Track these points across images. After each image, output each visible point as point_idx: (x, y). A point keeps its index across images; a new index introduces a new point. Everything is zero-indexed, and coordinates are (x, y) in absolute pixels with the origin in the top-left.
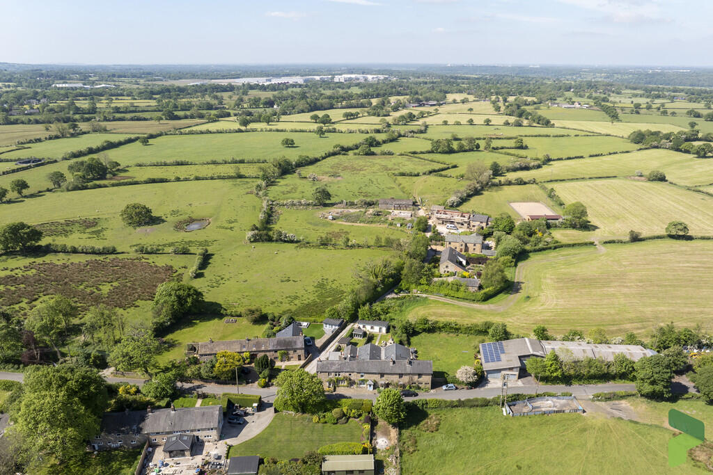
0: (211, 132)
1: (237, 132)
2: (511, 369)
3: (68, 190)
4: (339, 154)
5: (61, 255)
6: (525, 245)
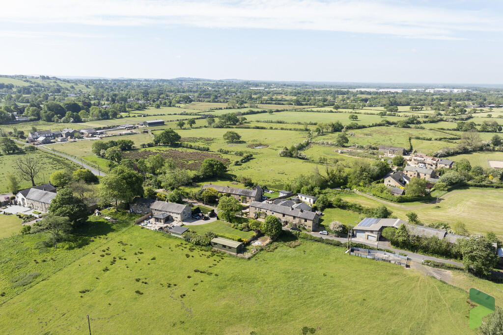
0: (313, 111)
1: (329, 112)
2: (372, 232)
3: (214, 128)
4: (384, 125)
5: (185, 149)
6: (468, 181)
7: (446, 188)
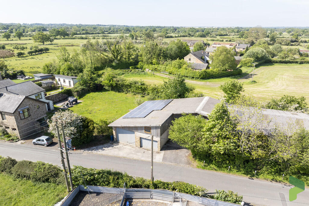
6: (272, 57)
7: (254, 64)
